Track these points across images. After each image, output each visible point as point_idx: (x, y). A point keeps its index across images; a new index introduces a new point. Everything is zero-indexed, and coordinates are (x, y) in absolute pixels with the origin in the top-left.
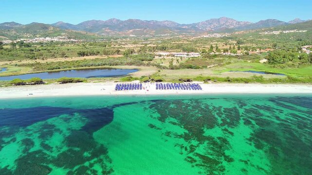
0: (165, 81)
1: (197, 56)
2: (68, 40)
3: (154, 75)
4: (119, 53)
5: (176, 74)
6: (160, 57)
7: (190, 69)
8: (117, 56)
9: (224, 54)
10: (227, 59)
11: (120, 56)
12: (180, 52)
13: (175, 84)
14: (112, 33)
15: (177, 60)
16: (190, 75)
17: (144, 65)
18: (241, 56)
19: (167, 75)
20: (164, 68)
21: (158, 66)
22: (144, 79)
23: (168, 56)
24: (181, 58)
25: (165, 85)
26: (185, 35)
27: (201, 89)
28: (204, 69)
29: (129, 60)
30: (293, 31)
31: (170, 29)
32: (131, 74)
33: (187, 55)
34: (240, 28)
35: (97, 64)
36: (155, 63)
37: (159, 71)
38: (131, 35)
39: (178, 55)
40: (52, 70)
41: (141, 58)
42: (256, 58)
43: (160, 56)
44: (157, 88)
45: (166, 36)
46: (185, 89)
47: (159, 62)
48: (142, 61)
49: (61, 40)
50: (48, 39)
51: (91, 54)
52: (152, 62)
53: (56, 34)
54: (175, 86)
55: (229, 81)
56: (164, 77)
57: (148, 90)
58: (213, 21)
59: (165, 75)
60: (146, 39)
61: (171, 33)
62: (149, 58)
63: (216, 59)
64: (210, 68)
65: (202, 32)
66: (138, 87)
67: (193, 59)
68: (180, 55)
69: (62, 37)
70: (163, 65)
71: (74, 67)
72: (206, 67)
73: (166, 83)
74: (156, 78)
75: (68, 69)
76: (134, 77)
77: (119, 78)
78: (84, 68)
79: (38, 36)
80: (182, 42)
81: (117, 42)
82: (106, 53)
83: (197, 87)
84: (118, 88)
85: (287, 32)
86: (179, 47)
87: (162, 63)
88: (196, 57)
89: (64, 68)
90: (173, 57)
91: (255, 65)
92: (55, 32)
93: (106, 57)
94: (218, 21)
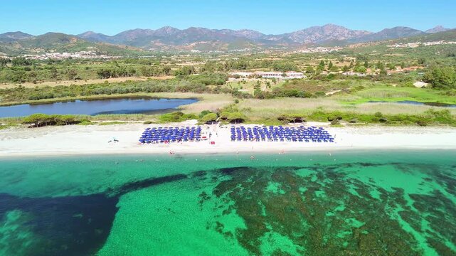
0: (250, 122)
1: (300, 77)
2: (96, 57)
3: (227, 109)
4: (170, 73)
5: (268, 107)
6: (238, 80)
7: (294, 99)
8: (165, 77)
9: (345, 74)
10: (354, 81)
11: (170, 77)
12: (270, 71)
13: (271, 128)
14: (165, 48)
15: (268, 84)
16: (296, 109)
17: (209, 91)
18: (376, 77)
19: (253, 108)
20: (246, 96)
21: (235, 93)
22: (206, 118)
23: (250, 77)
24: (274, 80)
25: (250, 131)
26: (273, 50)
27: (331, 140)
28: (320, 98)
29: (183, 83)
30: (438, 43)
31: (251, 41)
32: (183, 107)
33: (284, 75)
34: (354, 40)
35: (124, 89)
36: (230, 88)
37: (237, 102)
38: (193, 51)
39: (268, 77)
40: (37, 101)
41: (205, 79)
42: (404, 80)
43: (238, 77)
44: (233, 138)
45: (246, 51)
46: (295, 140)
47: (235, 86)
48: (207, 85)
49: (85, 57)
50: (66, 55)
51: (120, 75)
52: (223, 87)
53: (79, 49)
54: (271, 131)
55: (382, 121)
56: (247, 114)
57: (213, 143)
58: (314, 29)
59: (249, 110)
60: (215, 56)
61: (252, 47)
62: (218, 80)
63: (334, 81)
64: (330, 95)
65: (299, 45)
66: (192, 135)
67: (295, 82)
68: (271, 76)
69: (87, 53)
70: (243, 91)
71: (82, 95)
72: (322, 94)
73: (252, 126)
74: (231, 116)
75: (69, 98)
76: (186, 113)
77: (156, 115)
78: (100, 96)
79: (52, 51)
80: (270, 59)
81: (170, 60)
82: (146, 73)
83: (321, 135)
84: (148, 137)
85: (429, 44)
86: (266, 65)
87: (241, 88)
88: (299, 79)
89: (63, 96)
90: (259, 79)
91: (410, 90)
92: (79, 45)
93: (145, 79)
94: (322, 29)
